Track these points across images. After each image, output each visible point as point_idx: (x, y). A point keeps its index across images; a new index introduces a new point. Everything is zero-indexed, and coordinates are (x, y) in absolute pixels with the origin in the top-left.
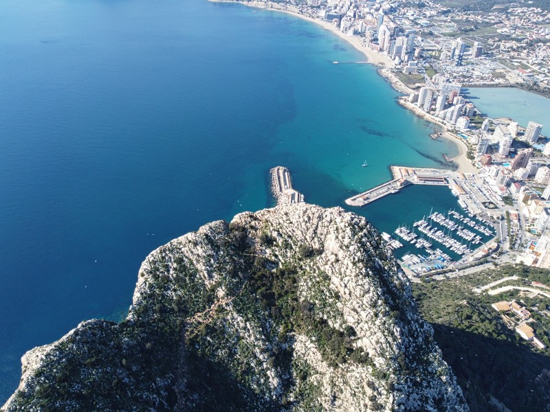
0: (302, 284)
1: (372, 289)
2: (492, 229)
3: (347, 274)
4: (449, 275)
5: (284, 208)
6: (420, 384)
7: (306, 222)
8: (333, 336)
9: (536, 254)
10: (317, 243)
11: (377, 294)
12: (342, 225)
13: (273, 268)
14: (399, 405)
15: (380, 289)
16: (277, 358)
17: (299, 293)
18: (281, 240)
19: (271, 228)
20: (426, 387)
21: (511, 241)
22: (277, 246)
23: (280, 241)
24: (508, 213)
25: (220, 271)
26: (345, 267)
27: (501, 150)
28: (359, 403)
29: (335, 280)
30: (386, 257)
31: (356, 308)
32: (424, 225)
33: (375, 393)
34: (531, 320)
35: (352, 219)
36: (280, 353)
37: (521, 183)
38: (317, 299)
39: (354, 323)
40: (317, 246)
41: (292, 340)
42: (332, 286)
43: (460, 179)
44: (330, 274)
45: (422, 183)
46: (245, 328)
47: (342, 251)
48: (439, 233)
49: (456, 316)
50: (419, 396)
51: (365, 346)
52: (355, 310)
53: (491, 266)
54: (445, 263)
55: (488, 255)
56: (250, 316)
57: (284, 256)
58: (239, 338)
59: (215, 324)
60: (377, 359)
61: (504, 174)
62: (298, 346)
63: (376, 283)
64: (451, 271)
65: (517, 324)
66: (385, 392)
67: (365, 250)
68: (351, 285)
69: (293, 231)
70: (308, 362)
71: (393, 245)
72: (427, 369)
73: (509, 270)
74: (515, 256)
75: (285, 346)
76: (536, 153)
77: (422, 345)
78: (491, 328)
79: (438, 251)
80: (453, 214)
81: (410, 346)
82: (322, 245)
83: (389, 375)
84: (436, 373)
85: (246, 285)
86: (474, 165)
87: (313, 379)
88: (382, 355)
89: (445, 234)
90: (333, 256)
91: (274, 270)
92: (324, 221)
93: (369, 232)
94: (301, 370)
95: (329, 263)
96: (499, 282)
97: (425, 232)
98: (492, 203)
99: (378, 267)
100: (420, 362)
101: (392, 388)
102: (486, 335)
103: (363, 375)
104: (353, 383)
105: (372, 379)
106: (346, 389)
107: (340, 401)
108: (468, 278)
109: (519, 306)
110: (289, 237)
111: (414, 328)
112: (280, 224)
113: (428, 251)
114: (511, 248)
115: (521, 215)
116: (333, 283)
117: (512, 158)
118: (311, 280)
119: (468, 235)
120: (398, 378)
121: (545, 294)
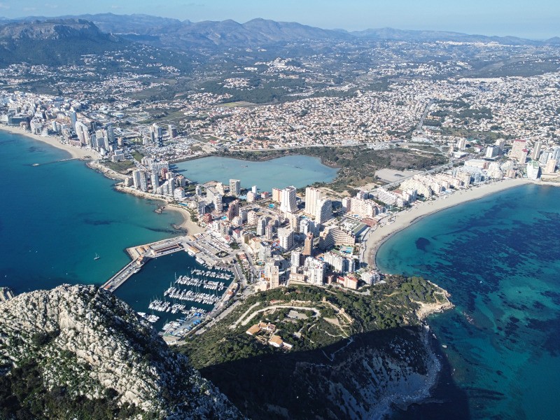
0: (46, 373)
2: (229, 273)
3: (91, 341)
4: (209, 325)
6: (190, 407)
8: (95, 407)
9: (268, 279)
10: (51, 326)
11: (126, 346)
12: (72, 298)
13: (7, 372)
15: (127, 341)
17: (45, 383)
18: (8, 339)
20: (195, 407)
21: (247, 277)
22: (5, 347)
23: (7, 341)
24: (238, 256)
26: (87, 336)
27: (216, 207)
29: (81, 353)
31: (110, 368)
32: (173, 292)
34: (277, 330)
35: (80, 289)
37: (239, 228)
38: (67, 380)
39: (112, 384)
40: (51, 329)
42: (79, 360)
43: (192, 241)
44: (73, 349)
45: (160, 255)
47: (79, 322)
48: (189, 293)
49: (220, 354)
50: (192, 417)
51: (130, 399)
52: (109, 371)
53: (238, 303)
54: (202, 317)
55: (234, 295)
60: (143, 404)
61: (224, 225)
63: (121, 337)
64: (209, 321)
65: (268, 339)
67: (101, 313)
68: (98, 349)
69: (20, 324)
71: (151, 320)
72: (191, 392)
73: (252, 300)
74: (253, 287)
76: (242, 203)
77: (180, 374)
78: (248, 350)
79: (193, 309)
80: (195, 273)
81: (170, 379)
82: (57, 325)
83: (159, 412)
84: (200, 391)
86: (199, 226)
88: (147, 398)
89: (194, 291)
90: (72, 331)
91: (9, 373)
92: (51, 301)
93: (101, 295)
95: (70, 339)
96: (247, 312)
97: (176, 297)
98: (223, 252)
99: (119, 323)
100: (183, 388)
108: (224, 321)
109: (265, 324)
110: (17, 332)
111: (169, 362)
113: (184, 313)
114: (249, 283)
115: (247, 253)
116: (79, 357)
117: (226, 211)
118: (55, 364)
119: (213, 286)
120: (168, 411)
121: (281, 307)
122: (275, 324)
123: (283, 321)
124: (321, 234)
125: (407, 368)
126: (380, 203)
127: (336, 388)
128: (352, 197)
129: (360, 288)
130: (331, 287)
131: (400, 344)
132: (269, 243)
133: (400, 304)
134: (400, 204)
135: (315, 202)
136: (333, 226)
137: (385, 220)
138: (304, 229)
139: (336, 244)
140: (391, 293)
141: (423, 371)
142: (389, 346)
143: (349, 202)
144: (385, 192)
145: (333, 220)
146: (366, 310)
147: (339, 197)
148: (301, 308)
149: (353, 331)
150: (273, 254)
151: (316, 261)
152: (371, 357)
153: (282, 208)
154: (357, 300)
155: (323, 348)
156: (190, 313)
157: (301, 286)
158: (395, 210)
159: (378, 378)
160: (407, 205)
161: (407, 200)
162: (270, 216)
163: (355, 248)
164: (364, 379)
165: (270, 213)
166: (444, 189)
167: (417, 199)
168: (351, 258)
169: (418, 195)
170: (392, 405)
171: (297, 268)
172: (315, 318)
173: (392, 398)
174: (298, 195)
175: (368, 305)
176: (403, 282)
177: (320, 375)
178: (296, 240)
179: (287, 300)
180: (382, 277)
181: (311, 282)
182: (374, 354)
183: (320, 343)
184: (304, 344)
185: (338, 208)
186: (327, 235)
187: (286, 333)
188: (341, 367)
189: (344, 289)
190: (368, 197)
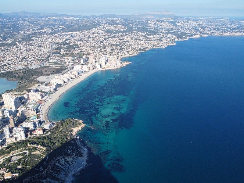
34: (7, 170)
65: (3, 177)
121: (6, 158)
122: (5, 167)
123: (9, 164)
124: (18, 115)
125: (75, 157)
126: (43, 92)
127: (47, 182)
128: (29, 93)
129: (45, 133)
130: (30, 137)
131: (69, 149)
133: (65, 132)
134: (52, 90)
135: (9, 100)
136: (23, 109)
137: (48, 99)
139: (27, 117)
140: (59, 129)
141: (81, 155)
142: (65, 152)
143: (28, 96)
144: (44, 87)
145: (22, 106)
146: (50, 141)
147: (22, 94)
148: (17, 154)
149: (47, 153)
151: (19, 129)
152: (59, 160)
154: (45, 138)
155: (35, 167)
157: (14, 144)
158: (51, 93)
159: (64, 167)
160: (55, 90)
161: (55, 88)
163: (37, 116)
164: (58, 170)
166: (69, 80)
167: (59, 86)
168: (36, 121)
169: (59, 85)
170: (74, 175)
171: (9, 135)
172: (27, 155)
173: (73, 172)
175: (51, 138)
176: (63, 123)
178: (4, 122)
179: (8, 153)
180: (54, 124)
181: (19, 139)
182: (60, 158)
183: (33, 165)
184: (24, 170)
185: (23, 100)
186: (21, 114)
187: (12, 169)
188: (47, 171)
189: (37, 136)
190: (37, 91)
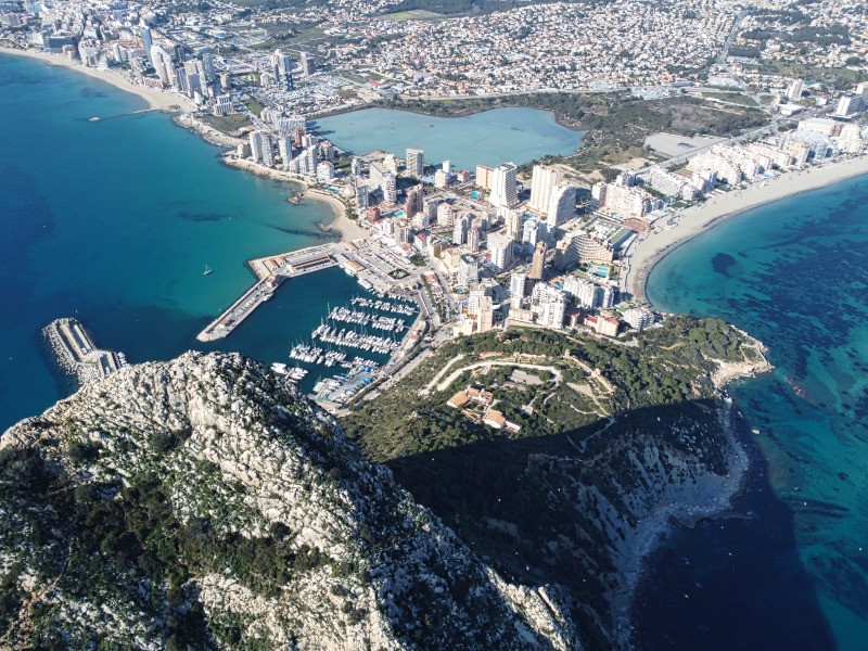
0: (176, 496)
1: (287, 454)
2: (412, 305)
3: (243, 448)
4: (382, 387)
5: (95, 386)
6: (402, 551)
7: (145, 395)
8: (257, 551)
9: (473, 317)
10: (177, 422)
11: (298, 457)
12: (206, 377)
13: (115, 494)
14: (385, 596)
15: (299, 449)
16: (179, 633)
17: (175, 513)
18: (111, 442)
19: (85, 429)
20: (410, 551)
21: (439, 311)
22: (108, 454)
23: (110, 445)
24: (423, 277)
25: (12, 545)
26: (235, 440)
27: (386, 195)
28: (332, 626)
29: (228, 465)
30: (291, 398)
31: (276, 491)
32: (326, 332)
33: (349, 599)
34: (496, 402)
35: (219, 362)
36: (181, 623)
38: (209, 508)
39: (280, 516)
40: (177, 426)
41: (194, 590)
42: (226, 477)
43: (350, 251)
44: (215, 459)
45: (301, 272)
46: (102, 617)
47: (221, 417)
48: (350, 335)
49: (411, 438)
50: (406, 568)
51: (310, 540)
52: (274, 496)
53: (428, 354)
54: (372, 374)
55: (420, 340)
56: (103, 592)
57: (127, 465)
58: (97, 639)
59: (40, 640)
60: (332, 549)
61: (400, 227)
62: (208, 596)
63: (290, 442)
64: (383, 380)
65: (482, 415)
66: (361, 590)
67: (256, 401)
68: (255, 461)
69: (127, 418)
70: (233, 610)
71: (295, 376)
72: (402, 528)
73: (450, 350)
74: (450, 329)
75: (187, 606)
76: (429, 188)
77: (383, 499)
78: (455, 433)
79: (358, 360)
80: (358, 303)
81: (369, 508)
82: (186, 420)
83: (357, 562)
84: (415, 526)
85: (74, 546)
86: (360, 226)
87: (251, 632)
88: (338, 540)
89: (358, 333)
90: (211, 431)
91: (119, 496)
92: (174, 381)
93: (252, 371)
94: (227, 629)
95: (208, 443)
96: (444, 370)
97: (331, 340)
98: (400, 270)
99: (284, 417)
100: (390, 522)
101: (367, 579)
102: (455, 444)
103: (323, 583)
104: (312, 603)
105: (335, 581)
106: (306, 617)
107: (304, 639)
108: (407, 380)
109: (476, 391)
110: (124, 430)
111: (365, 481)
112: (97, 416)
113: (345, 365)
114: (443, 321)
115: (439, 274)
116: (226, 472)
117: (403, 203)
118: (188, 483)
119: (387, 324)
120: (371, 560)
121: (499, 363)
122: (492, 391)
123: (503, 387)
124: (559, 245)
125: (698, 466)
126: (655, 193)
127: (588, 493)
128: (608, 182)
129: (621, 335)
130: (575, 331)
131: (688, 427)
132: (475, 257)
133: (687, 363)
134: (688, 195)
135: (547, 190)
136: (578, 233)
137: (662, 223)
138: (530, 235)
139: (582, 262)
140: (672, 344)
141: (721, 470)
142: (669, 430)
143: (604, 191)
144: (664, 174)
145: (577, 221)
146: (632, 371)
147: (585, 181)
148: (531, 367)
149: (615, 406)
150: (481, 276)
151: (551, 290)
152: (641, 447)
153: (492, 199)
154: (618, 355)
155: (569, 433)
156: (354, 366)
157: (527, 330)
158: (680, 205)
159: (650, 478)
160: (699, 197)
161: (700, 188)
162: (473, 212)
163: (613, 269)
164: (630, 479)
165: (473, 208)
166: (761, 171)
167: (716, 187)
168: (607, 285)
169: (718, 180)
170: (672, 520)
171: (522, 301)
172: (555, 383)
173: (672, 509)
174: (519, 177)
175: (636, 363)
176: (692, 327)
177: (564, 473)
178: (516, 253)
179: (508, 352)
180: (658, 318)
181: (543, 323)
182: (647, 443)
183: (563, 423)
184: (538, 425)
185: (584, 200)
186: (569, 246)
187: (509, 407)
188: (596, 462)
189: (597, 336)
190: (635, 182)
